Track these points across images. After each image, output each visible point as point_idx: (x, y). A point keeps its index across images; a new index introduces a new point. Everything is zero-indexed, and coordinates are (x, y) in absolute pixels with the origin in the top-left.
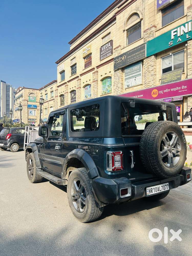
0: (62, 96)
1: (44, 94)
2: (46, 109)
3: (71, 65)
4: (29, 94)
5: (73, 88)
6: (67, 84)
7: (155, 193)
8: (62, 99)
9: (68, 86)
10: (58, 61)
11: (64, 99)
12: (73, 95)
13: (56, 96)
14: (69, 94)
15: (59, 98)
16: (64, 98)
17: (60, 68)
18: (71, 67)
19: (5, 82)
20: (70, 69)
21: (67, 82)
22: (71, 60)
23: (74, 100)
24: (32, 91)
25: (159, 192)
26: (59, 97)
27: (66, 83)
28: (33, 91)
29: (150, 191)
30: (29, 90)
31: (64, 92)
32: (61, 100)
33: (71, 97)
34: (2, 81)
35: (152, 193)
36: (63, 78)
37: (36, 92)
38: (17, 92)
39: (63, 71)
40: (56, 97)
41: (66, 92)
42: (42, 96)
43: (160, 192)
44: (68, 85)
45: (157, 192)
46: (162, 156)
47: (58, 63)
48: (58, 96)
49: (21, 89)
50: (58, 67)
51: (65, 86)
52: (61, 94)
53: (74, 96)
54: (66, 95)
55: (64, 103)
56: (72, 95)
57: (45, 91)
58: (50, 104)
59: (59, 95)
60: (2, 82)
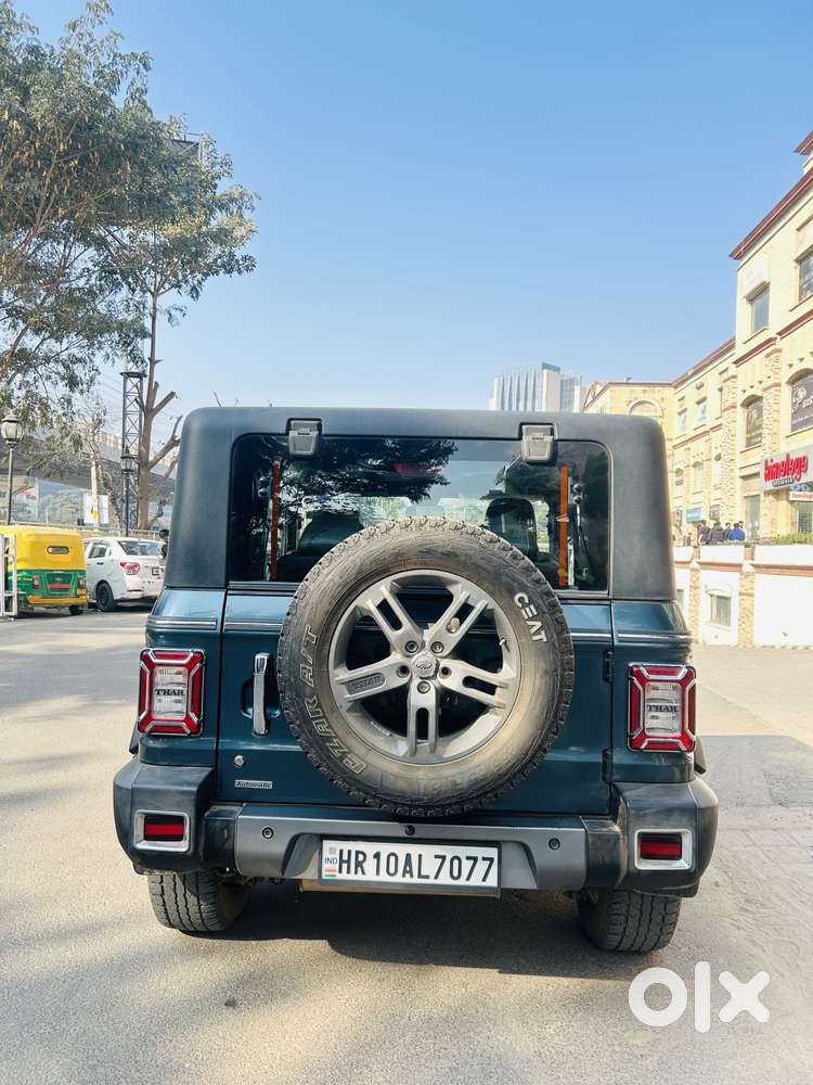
0: (752, 402)
1: (690, 403)
2: (696, 465)
3: (799, 254)
4: (631, 405)
5: (802, 360)
6: (779, 344)
7: (384, 877)
8: (755, 416)
9: (782, 356)
10: (739, 247)
11: (760, 415)
12: (802, 393)
13: (728, 404)
14: (786, 390)
15: (740, 415)
16: (760, 410)
17: (747, 279)
18: (799, 261)
19: (557, 369)
20: (793, 272)
21: (779, 337)
22: (798, 230)
23: (806, 417)
24: (642, 395)
25: (408, 879)
26: (740, 409)
27: (770, 341)
28: (647, 395)
29: (348, 862)
30: (632, 391)
31: (761, 382)
32: (748, 423)
33: (794, 404)
34: (545, 366)
35: (360, 877)
36: (761, 320)
37: (657, 396)
38: (589, 401)
39: (763, 289)
40: (727, 409)
41: (771, 382)
42: (686, 410)
43: (416, 880)
44: (779, 351)
45: (398, 878)
46: (348, 696)
47: (739, 257)
48: (734, 407)
49: (601, 389)
50: (741, 275)
51: (767, 356)
52: (750, 392)
53: (806, 398)
54: (769, 397)
55: (760, 435)
56: (797, 396)
57: (698, 388)
58: (713, 441)
59: (741, 398)
60: (545, 371)
